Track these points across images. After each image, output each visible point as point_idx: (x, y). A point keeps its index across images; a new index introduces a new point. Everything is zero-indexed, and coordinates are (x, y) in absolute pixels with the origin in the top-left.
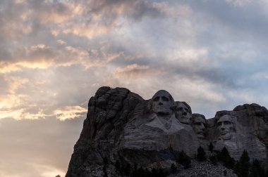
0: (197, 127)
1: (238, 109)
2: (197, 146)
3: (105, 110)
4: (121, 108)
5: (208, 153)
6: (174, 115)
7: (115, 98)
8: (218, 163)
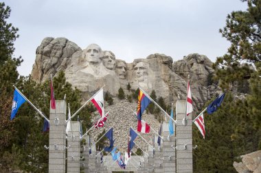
0: (119, 70)
1: (150, 57)
2: (119, 88)
3: (49, 57)
4: (61, 55)
5: (126, 92)
6: (102, 64)
7: (57, 48)
8: (133, 101)
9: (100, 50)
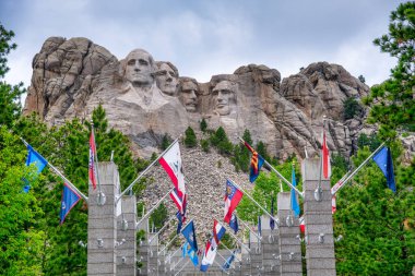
1: (239, 72)
2: (185, 126)
4: (81, 71)
6: (155, 85)
8: (212, 150)
9: (151, 60)
